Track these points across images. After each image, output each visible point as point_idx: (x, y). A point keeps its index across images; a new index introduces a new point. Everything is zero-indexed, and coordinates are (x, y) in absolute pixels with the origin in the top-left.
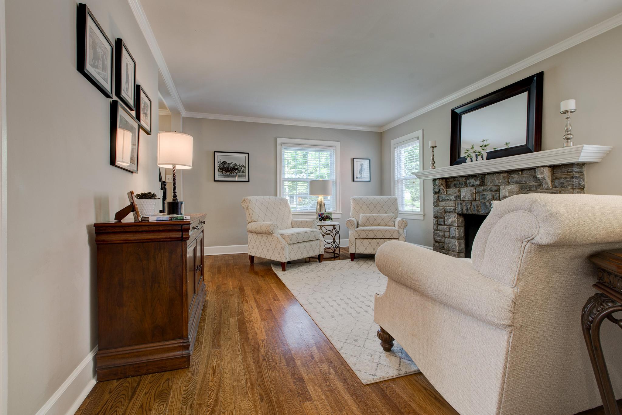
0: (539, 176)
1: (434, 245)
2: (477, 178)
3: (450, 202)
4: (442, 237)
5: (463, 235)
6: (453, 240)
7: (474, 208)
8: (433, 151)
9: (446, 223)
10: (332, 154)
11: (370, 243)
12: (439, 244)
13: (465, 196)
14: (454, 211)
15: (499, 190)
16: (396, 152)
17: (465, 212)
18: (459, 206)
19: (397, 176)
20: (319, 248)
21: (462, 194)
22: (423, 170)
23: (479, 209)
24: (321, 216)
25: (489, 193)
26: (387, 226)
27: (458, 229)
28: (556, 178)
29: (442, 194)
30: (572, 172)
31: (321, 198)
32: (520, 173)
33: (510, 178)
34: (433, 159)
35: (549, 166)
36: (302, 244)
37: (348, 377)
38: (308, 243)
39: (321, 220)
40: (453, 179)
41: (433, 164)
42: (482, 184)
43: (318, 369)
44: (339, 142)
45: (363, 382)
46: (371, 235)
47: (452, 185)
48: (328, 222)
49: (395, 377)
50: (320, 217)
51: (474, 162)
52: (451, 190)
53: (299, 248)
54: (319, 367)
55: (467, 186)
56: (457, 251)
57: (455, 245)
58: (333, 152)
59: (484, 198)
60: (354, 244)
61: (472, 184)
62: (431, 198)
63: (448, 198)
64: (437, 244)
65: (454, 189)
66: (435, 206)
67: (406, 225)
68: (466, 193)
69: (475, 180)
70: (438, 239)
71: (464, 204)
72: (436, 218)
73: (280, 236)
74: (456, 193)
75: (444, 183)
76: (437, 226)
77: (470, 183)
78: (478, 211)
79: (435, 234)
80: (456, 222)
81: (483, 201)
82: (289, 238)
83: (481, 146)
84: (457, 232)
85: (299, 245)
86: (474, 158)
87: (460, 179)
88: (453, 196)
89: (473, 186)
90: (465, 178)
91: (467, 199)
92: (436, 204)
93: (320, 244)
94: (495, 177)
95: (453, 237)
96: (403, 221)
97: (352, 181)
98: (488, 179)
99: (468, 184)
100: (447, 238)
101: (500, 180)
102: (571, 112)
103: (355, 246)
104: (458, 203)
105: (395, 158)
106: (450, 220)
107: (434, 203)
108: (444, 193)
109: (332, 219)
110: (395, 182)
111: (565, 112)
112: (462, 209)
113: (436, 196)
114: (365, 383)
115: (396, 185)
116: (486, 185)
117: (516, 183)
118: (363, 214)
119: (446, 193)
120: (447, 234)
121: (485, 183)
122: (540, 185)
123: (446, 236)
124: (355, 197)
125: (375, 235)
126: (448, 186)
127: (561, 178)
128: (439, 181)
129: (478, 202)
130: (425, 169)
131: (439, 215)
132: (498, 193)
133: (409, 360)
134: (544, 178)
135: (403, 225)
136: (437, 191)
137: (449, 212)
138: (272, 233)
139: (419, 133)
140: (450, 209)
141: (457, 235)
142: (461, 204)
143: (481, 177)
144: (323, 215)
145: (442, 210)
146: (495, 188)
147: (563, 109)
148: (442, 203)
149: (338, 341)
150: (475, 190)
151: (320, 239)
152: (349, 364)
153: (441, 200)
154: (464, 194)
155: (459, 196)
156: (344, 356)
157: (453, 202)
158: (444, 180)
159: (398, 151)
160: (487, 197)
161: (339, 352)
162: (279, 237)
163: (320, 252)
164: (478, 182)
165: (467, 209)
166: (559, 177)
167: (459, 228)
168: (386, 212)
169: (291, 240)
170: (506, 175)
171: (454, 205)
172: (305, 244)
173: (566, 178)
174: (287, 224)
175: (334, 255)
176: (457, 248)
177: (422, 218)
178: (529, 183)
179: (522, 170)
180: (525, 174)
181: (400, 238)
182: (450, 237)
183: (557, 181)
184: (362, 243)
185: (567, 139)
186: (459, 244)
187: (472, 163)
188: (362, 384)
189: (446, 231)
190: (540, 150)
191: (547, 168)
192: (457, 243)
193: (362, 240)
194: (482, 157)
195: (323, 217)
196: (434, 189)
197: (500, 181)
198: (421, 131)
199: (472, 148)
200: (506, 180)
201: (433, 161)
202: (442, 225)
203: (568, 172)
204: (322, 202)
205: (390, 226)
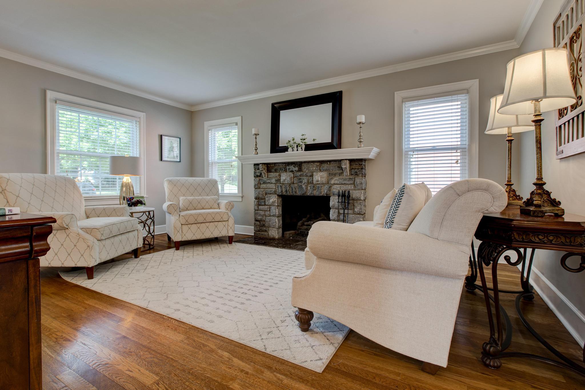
0: (343, 167)
1: (255, 224)
2: (295, 165)
3: (271, 185)
4: (263, 216)
5: (281, 213)
6: (273, 218)
7: (293, 189)
8: (256, 138)
9: (267, 203)
10: (135, 126)
11: (199, 228)
12: (260, 222)
13: (285, 180)
14: (275, 193)
15: (313, 175)
16: (210, 134)
17: (285, 194)
18: (280, 188)
19: (210, 159)
20: (137, 240)
21: (282, 178)
22: (242, 155)
23: (297, 191)
24: (131, 201)
25: (304, 178)
26: (212, 209)
27: (277, 208)
28: (353, 169)
29: (263, 177)
30: (362, 165)
31: (127, 179)
32: (329, 163)
33: (321, 166)
34: (256, 145)
35: (349, 160)
36: (116, 238)
37: (300, 374)
38: (124, 236)
39: (131, 206)
40: (273, 165)
41: (256, 150)
42: (300, 170)
43: (266, 382)
44: (145, 114)
45: (318, 371)
46: (200, 219)
47: (273, 170)
48: (140, 208)
49: (335, 352)
50: (128, 203)
51: (295, 152)
52: (272, 175)
53: (113, 244)
54: (264, 380)
55: (286, 172)
56: (277, 227)
57: (276, 222)
58: (136, 123)
59: (301, 182)
60: (180, 231)
61: (291, 170)
62: (251, 181)
63: (269, 181)
64: (258, 223)
65: (275, 174)
66: (256, 189)
67: (233, 207)
68: (285, 177)
69: (294, 167)
70: (259, 218)
71: (283, 187)
72: (257, 199)
73: (81, 231)
74: (276, 177)
75: (266, 168)
76: (258, 207)
77: (289, 169)
78: (296, 192)
79: (256, 214)
80: (276, 202)
81: (300, 184)
82: (99, 233)
83: (301, 139)
84: (277, 211)
85: (112, 240)
86: (295, 149)
87: (281, 165)
88: (274, 180)
89: (292, 171)
90: (285, 164)
91: (286, 182)
92: (257, 187)
93: (138, 235)
94: (310, 165)
95: (274, 216)
96: (230, 203)
97: (160, 160)
98: (304, 166)
99: (288, 170)
100: (268, 216)
101: (313, 167)
102: (363, 124)
103: (181, 233)
104: (278, 186)
105: (209, 140)
106: (271, 201)
107: (255, 186)
108: (265, 176)
109: (144, 204)
110: (209, 164)
111: (360, 123)
112: (282, 191)
113: (258, 179)
114: (321, 372)
115: (210, 168)
116: (303, 172)
117: (326, 170)
118: (184, 198)
119: (267, 177)
120: (267, 213)
121: (301, 169)
122: (342, 173)
123: (267, 215)
124: (170, 178)
125: (205, 219)
126: (269, 171)
127: (356, 169)
128: (262, 165)
129: (296, 185)
130: (243, 154)
131: (260, 196)
132: (312, 178)
133: (330, 332)
134: (346, 168)
135: (230, 207)
136: (259, 174)
137: (270, 194)
138: (67, 227)
139: (238, 119)
140: (271, 191)
141: (277, 213)
142: (281, 186)
143: (299, 165)
144: (133, 200)
145: (263, 192)
146: (309, 174)
147: (358, 121)
148: (264, 186)
149: (254, 340)
150: (293, 175)
151: (137, 230)
152: (288, 360)
153: (262, 183)
154: (284, 178)
155: (279, 180)
156: (274, 354)
157: (273, 185)
158: (266, 165)
159: (213, 133)
160: (303, 181)
161: (266, 352)
162: (79, 232)
163: (137, 245)
164: (297, 169)
165: (286, 191)
166: (354, 167)
167: (279, 207)
168: (208, 195)
169: (102, 234)
170: (318, 164)
171: (275, 187)
172: (120, 237)
173: (358, 169)
174: (80, 214)
175: (150, 247)
176: (277, 225)
177: (240, 200)
178: (335, 171)
179: (330, 161)
180: (332, 164)
181: (229, 220)
182: (270, 216)
183: (353, 170)
184: (189, 228)
185: (360, 142)
186: (279, 220)
187: (293, 152)
188: (318, 374)
189: (267, 211)
190: (340, 148)
191: (348, 161)
192: (277, 220)
193: (189, 226)
194: (302, 148)
195: (133, 202)
196: (255, 173)
197: (314, 169)
198: (240, 118)
199: (293, 140)
200: (319, 168)
201: (256, 147)
202: (262, 205)
203: (359, 165)
204: (130, 183)
205: (215, 209)
